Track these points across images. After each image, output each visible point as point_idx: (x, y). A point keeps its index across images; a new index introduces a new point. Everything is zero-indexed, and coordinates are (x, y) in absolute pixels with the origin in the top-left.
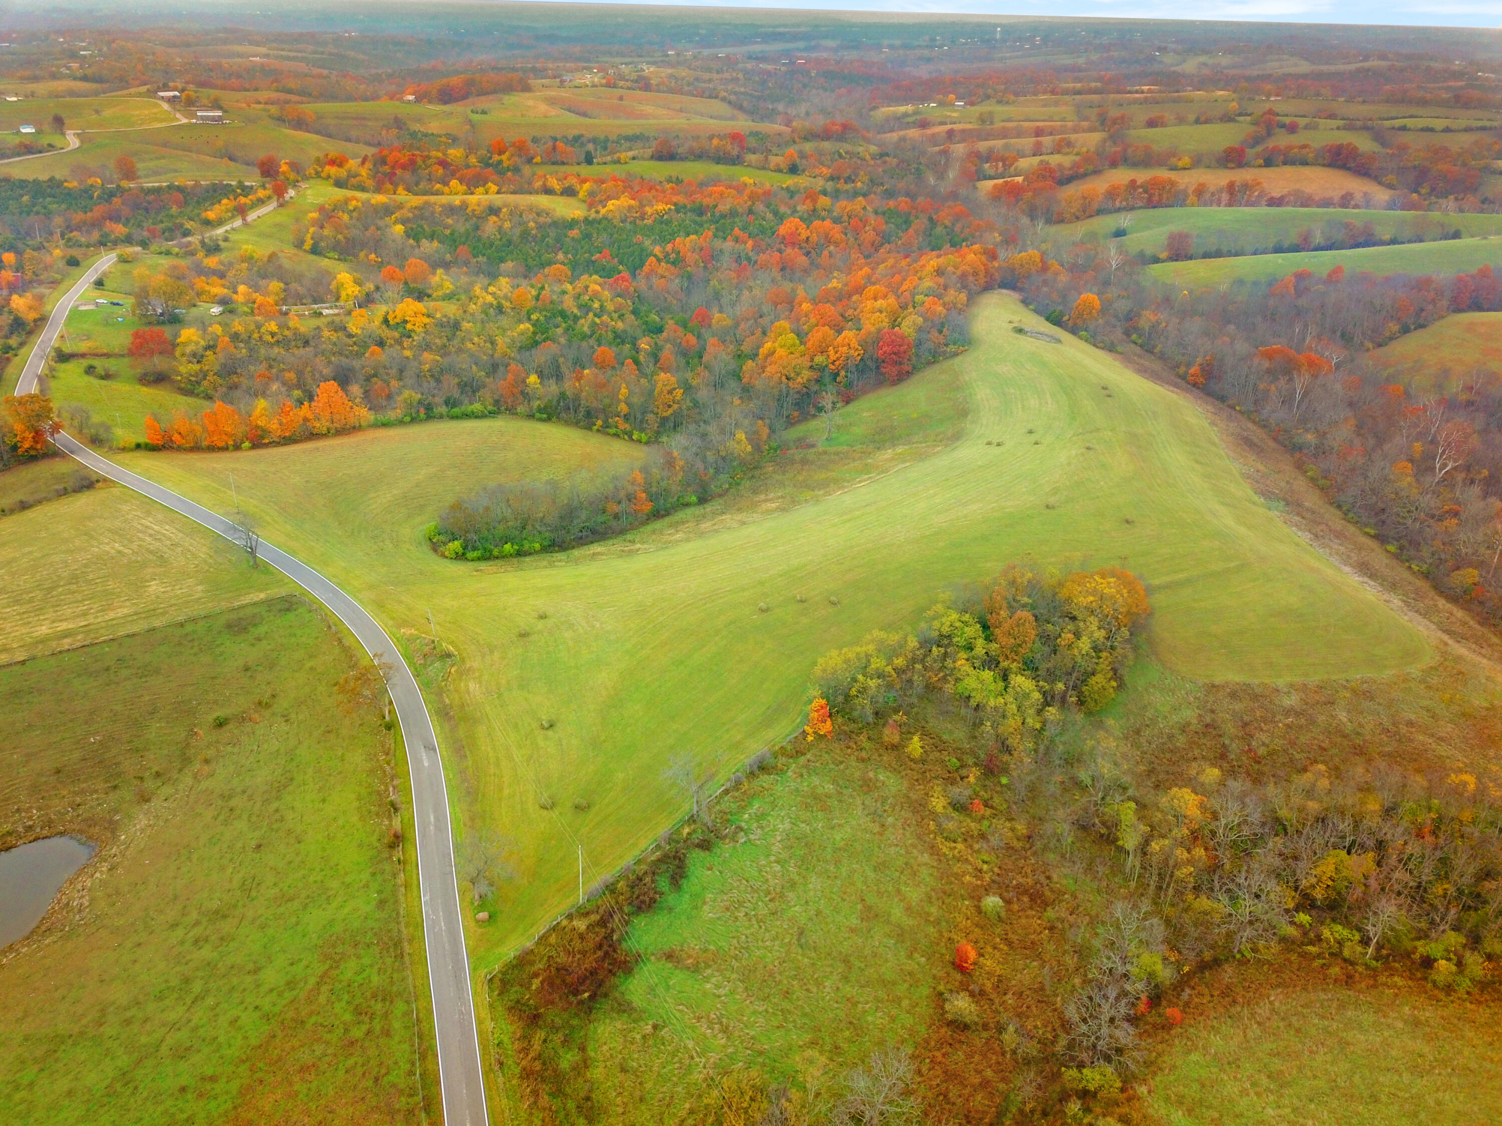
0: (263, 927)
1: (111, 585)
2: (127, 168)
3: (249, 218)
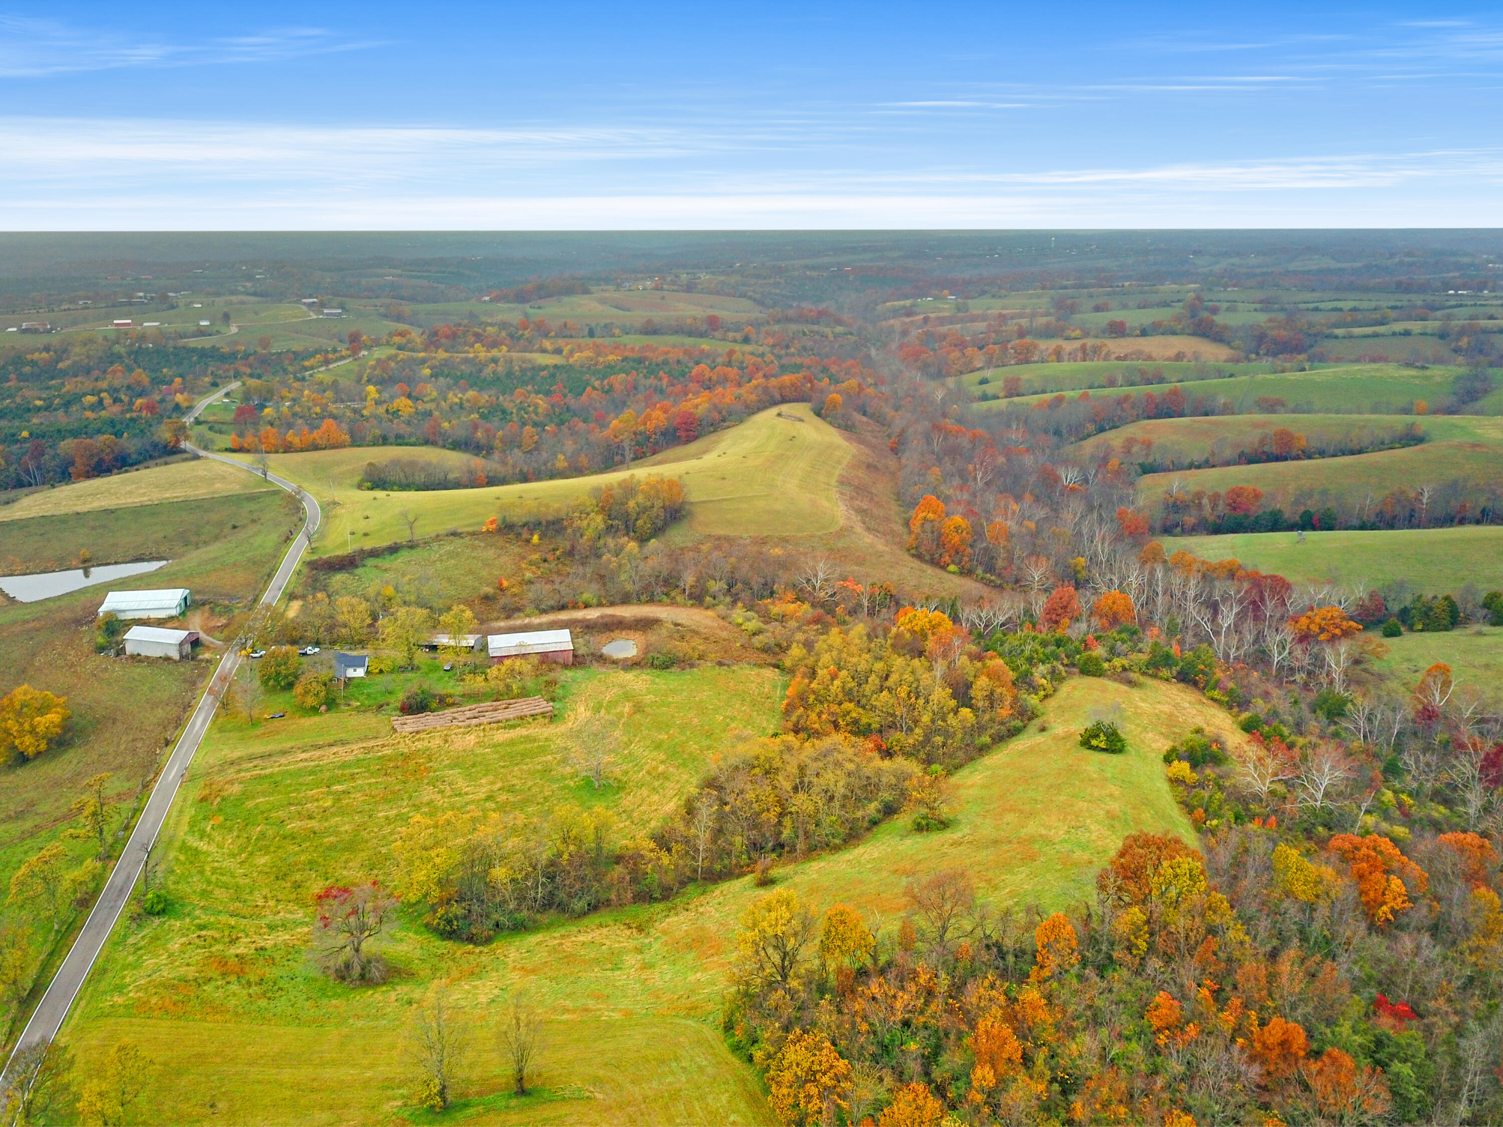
1: (200, 484)
2: (265, 343)
3: (331, 366)
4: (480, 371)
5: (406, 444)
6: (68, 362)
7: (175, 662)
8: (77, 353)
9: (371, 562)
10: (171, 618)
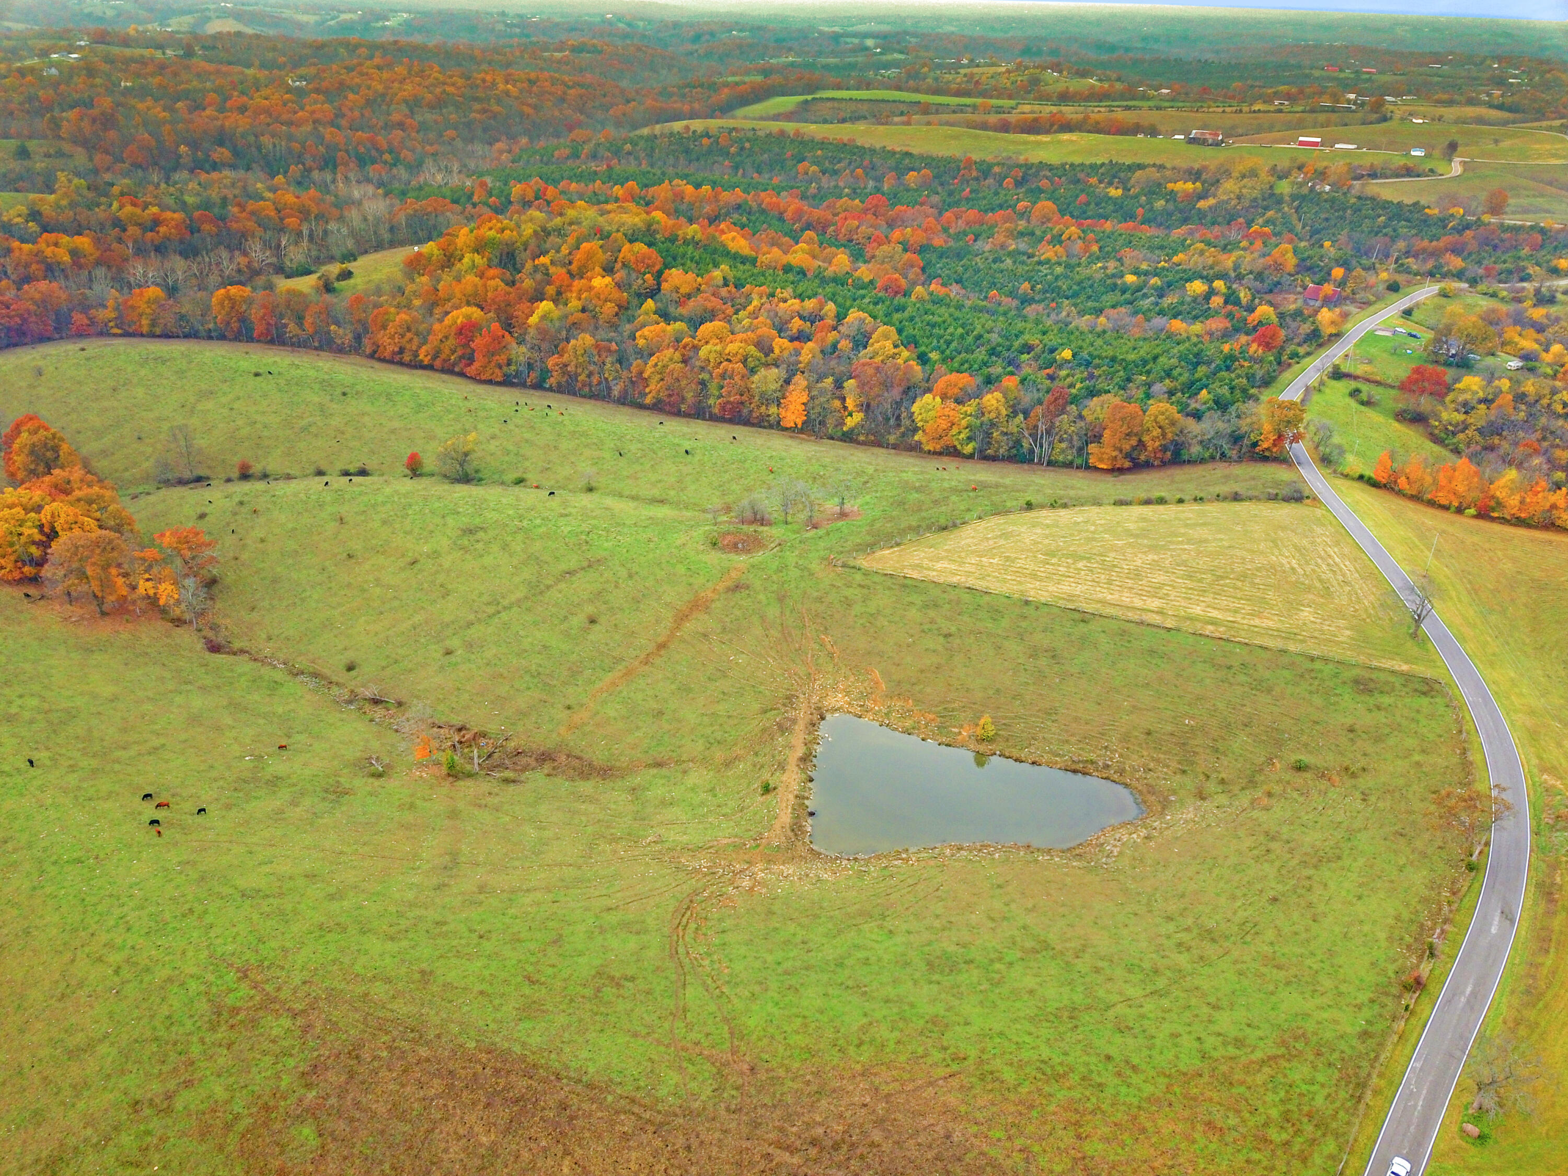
0: (1241, 973)
1: (1270, 595)
2: (1496, 203)
8: (1229, 188)
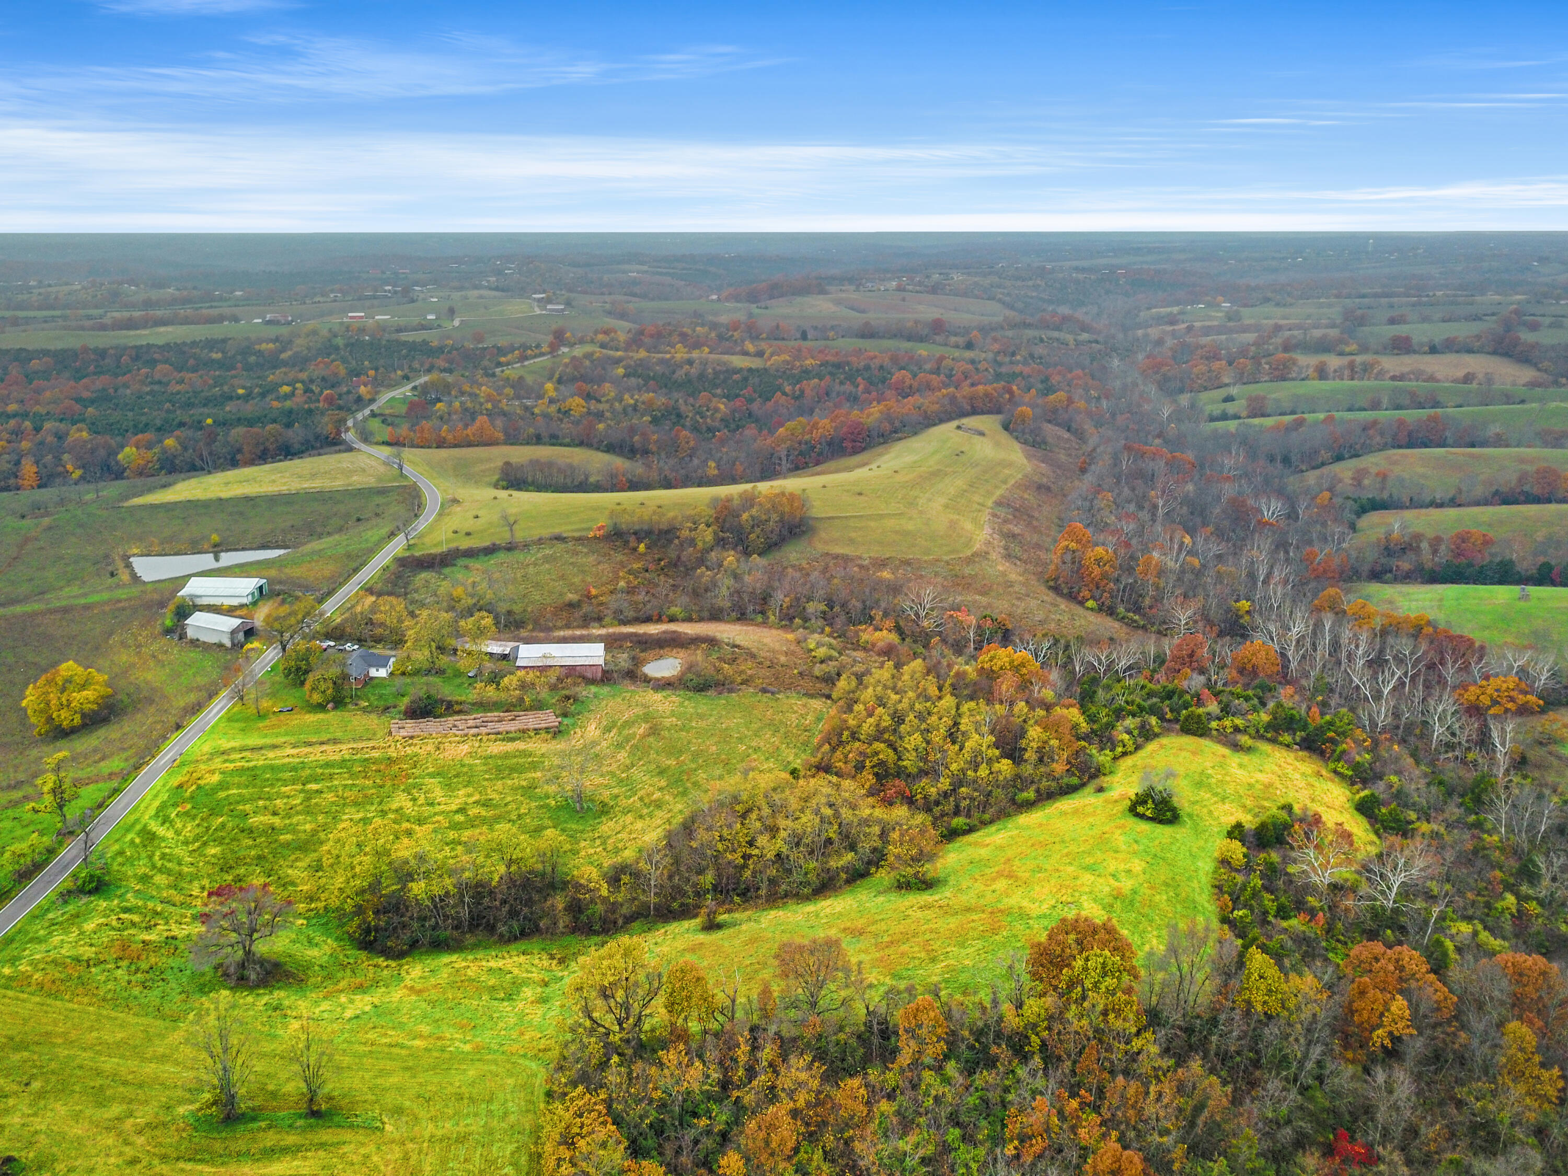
1: (338, 476)
2: (479, 338)
3: (526, 363)
4: (674, 373)
5: (561, 445)
6: (290, 353)
7: (227, 649)
8: (300, 344)
9: (462, 562)
10: (242, 606)
